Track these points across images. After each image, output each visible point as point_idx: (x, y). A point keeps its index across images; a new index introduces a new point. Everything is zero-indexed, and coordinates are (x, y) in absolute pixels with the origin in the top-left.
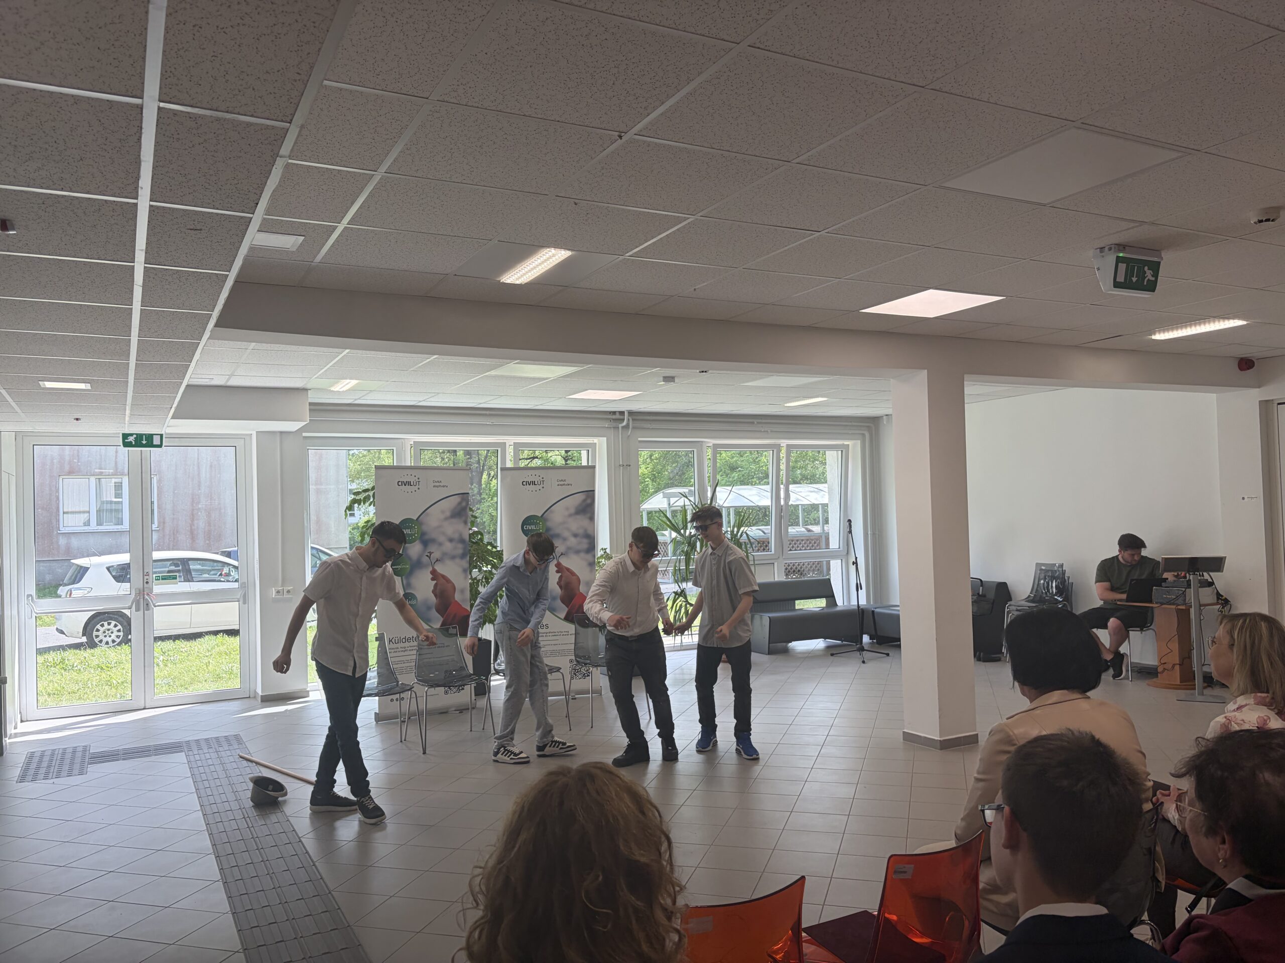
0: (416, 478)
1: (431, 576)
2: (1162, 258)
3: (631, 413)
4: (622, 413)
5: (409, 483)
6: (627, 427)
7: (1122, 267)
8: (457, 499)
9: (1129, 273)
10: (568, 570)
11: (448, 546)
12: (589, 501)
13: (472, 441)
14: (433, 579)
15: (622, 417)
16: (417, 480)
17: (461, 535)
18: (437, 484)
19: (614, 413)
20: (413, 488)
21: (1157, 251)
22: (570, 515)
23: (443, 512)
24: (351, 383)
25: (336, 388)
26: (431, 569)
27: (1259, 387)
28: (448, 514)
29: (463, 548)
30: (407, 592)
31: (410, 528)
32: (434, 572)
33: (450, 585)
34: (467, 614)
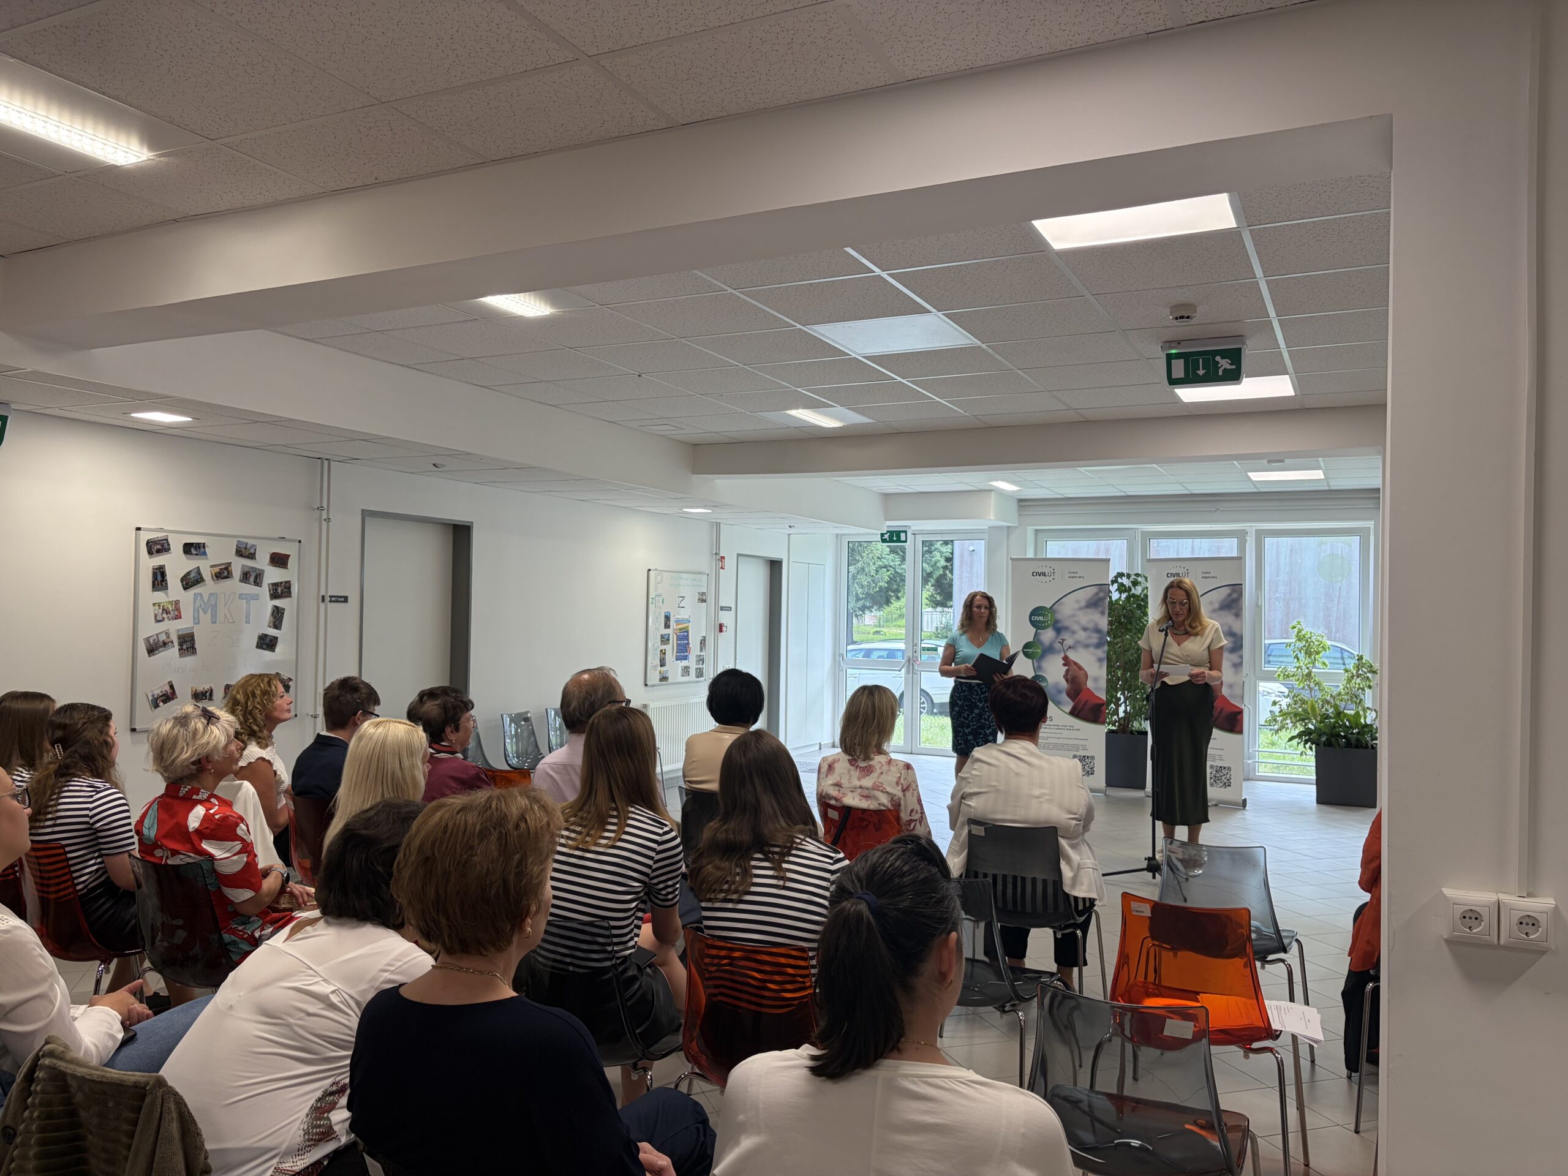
0: (1051, 569)
1: (1063, 662)
5: (1044, 574)
7: (1178, 363)
8: (1093, 590)
9: (1190, 368)
11: (1082, 635)
12: (1235, 596)
14: (1064, 665)
16: (1053, 571)
17: (1096, 625)
18: (1074, 575)
20: (1048, 578)
23: (1078, 602)
26: (1063, 655)
28: (1083, 604)
29: (1100, 639)
30: (1038, 674)
31: (1044, 615)
32: (1066, 658)
33: (1082, 672)
34: (1102, 702)
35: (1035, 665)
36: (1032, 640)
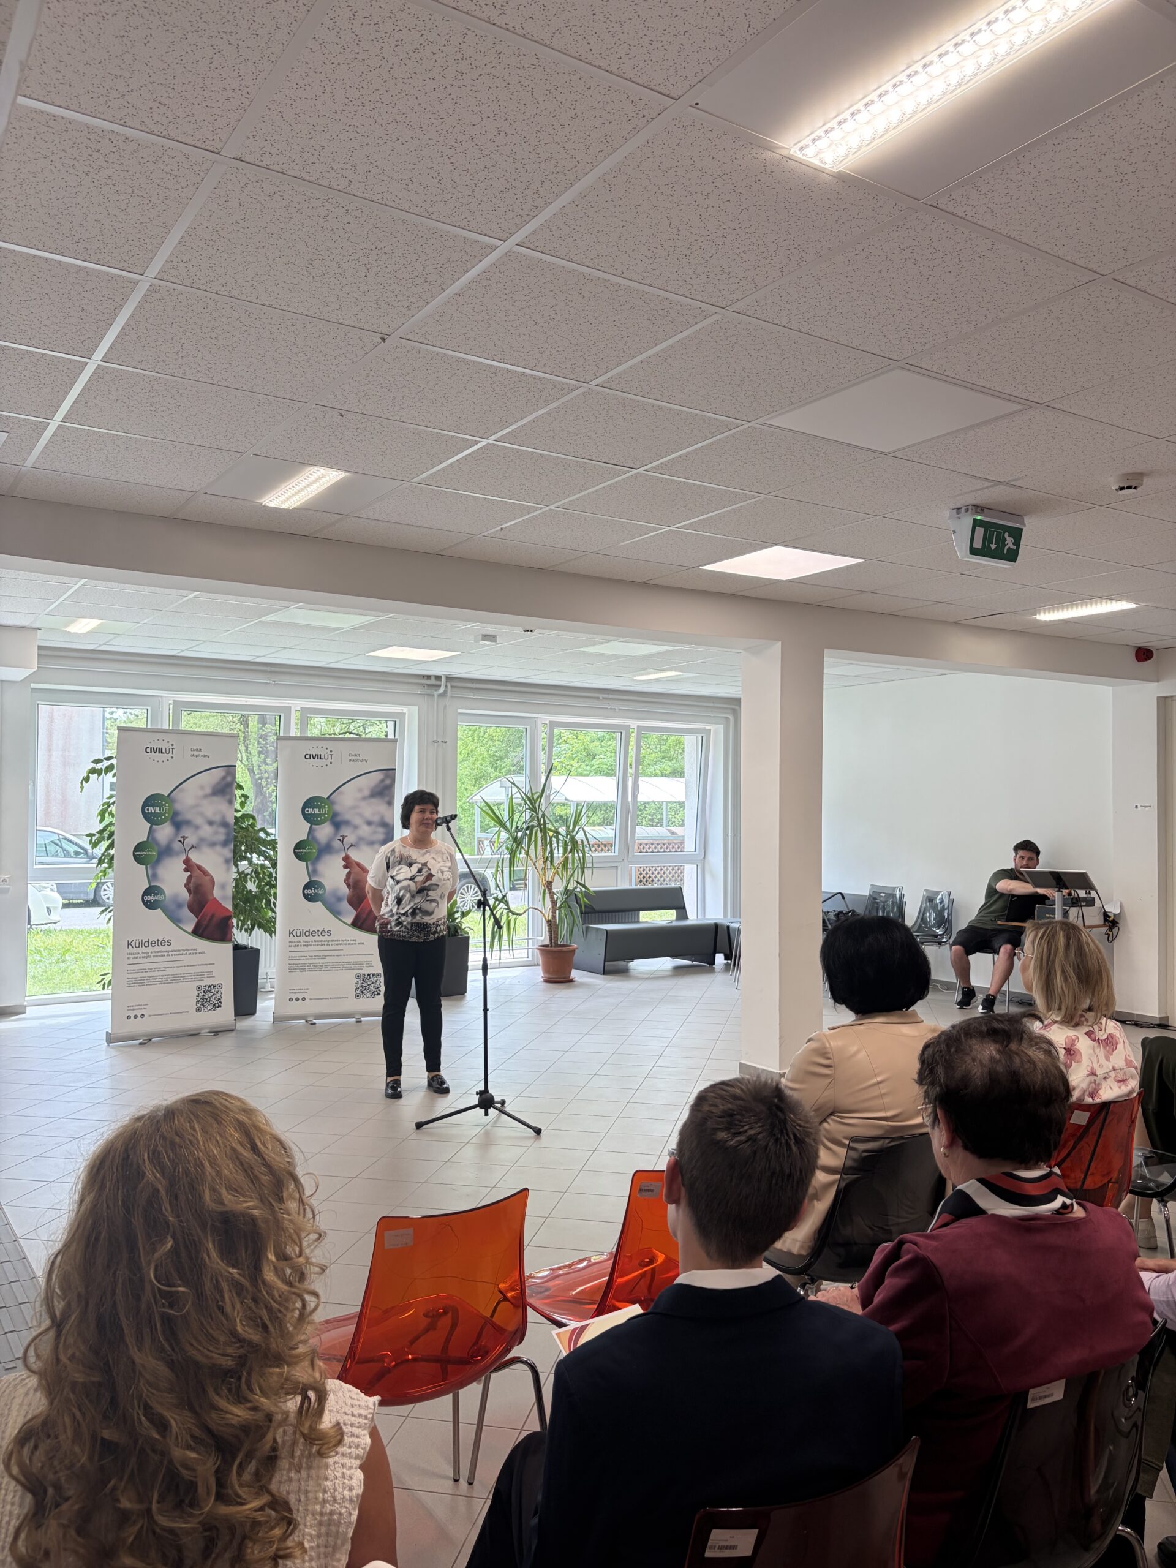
0: (170, 744)
1: (184, 866)
2: (1025, 525)
3: (449, 679)
4: (438, 678)
5: (160, 751)
6: (444, 694)
7: (980, 531)
8: (220, 773)
9: (987, 539)
10: (358, 865)
11: (207, 831)
12: (388, 782)
13: (247, 703)
14: (186, 870)
15: (438, 683)
16: (171, 747)
17: (224, 817)
18: (196, 753)
19: (429, 677)
20: (165, 757)
21: (1020, 517)
22: (364, 798)
23: (201, 788)
24: (93, 623)
25: (74, 628)
26: (184, 858)
27: (1158, 681)
28: (207, 790)
29: (228, 834)
30: (152, 884)
31: (160, 806)
32: (187, 862)
33: (207, 878)
34: (228, 914)
35: (150, 872)
36: (146, 840)
